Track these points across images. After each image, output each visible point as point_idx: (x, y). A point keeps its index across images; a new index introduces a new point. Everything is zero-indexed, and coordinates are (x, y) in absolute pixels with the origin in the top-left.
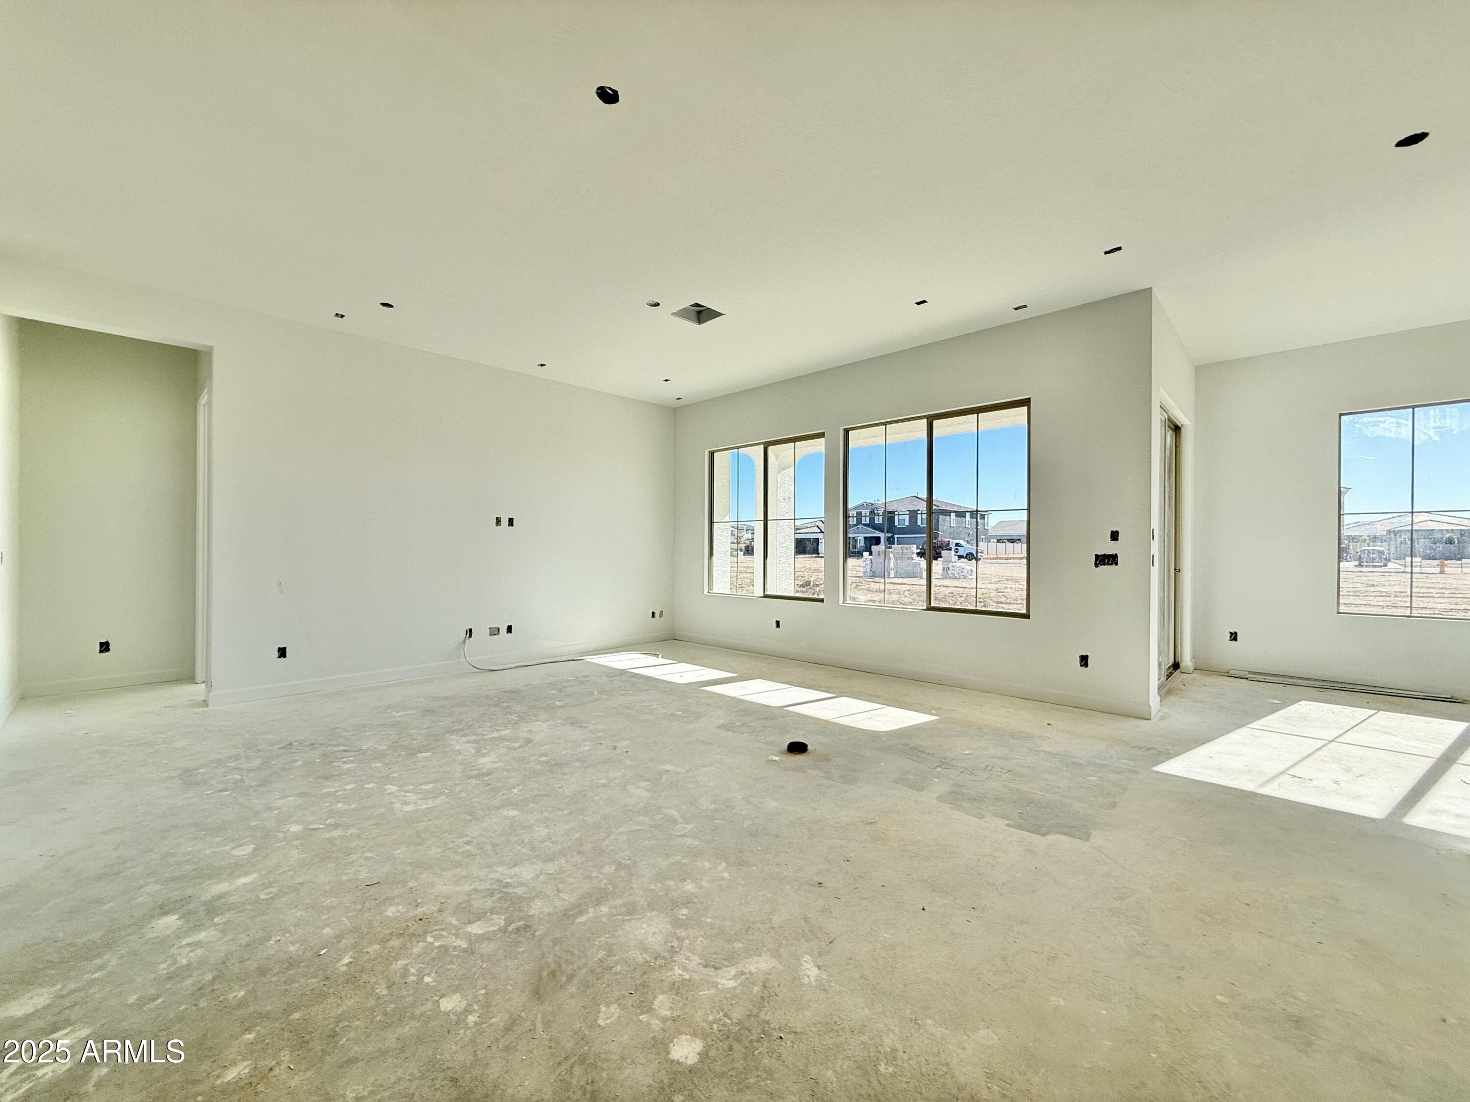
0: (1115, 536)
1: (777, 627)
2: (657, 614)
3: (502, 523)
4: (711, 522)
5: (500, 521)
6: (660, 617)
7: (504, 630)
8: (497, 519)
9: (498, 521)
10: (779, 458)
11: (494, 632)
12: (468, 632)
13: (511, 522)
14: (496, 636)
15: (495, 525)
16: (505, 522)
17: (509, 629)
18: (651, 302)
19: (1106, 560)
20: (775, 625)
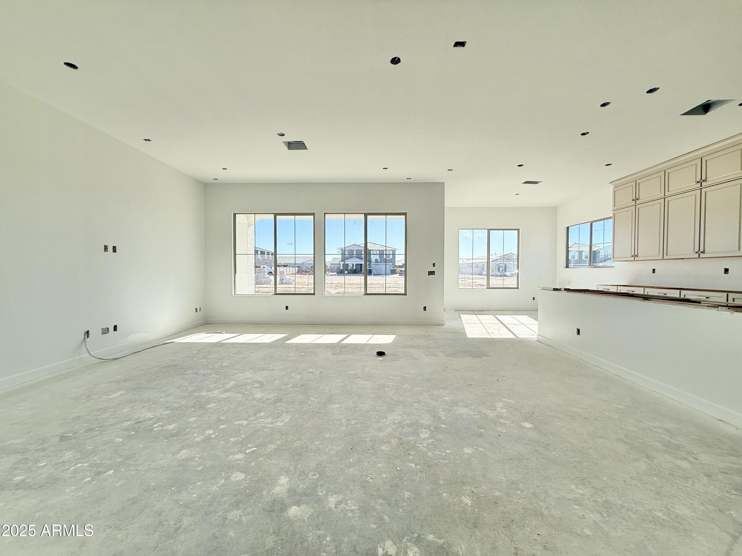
0: (434, 265)
1: (286, 309)
2: (198, 310)
3: (108, 249)
4: (235, 254)
5: (107, 248)
6: (200, 311)
7: (112, 329)
8: (105, 246)
9: (106, 248)
10: (249, 220)
11: (105, 331)
12: (86, 333)
13: (114, 249)
14: (106, 334)
15: (104, 251)
16: (110, 249)
17: (115, 328)
18: (280, 133)
19: (431, 273)
20: (285, 308)
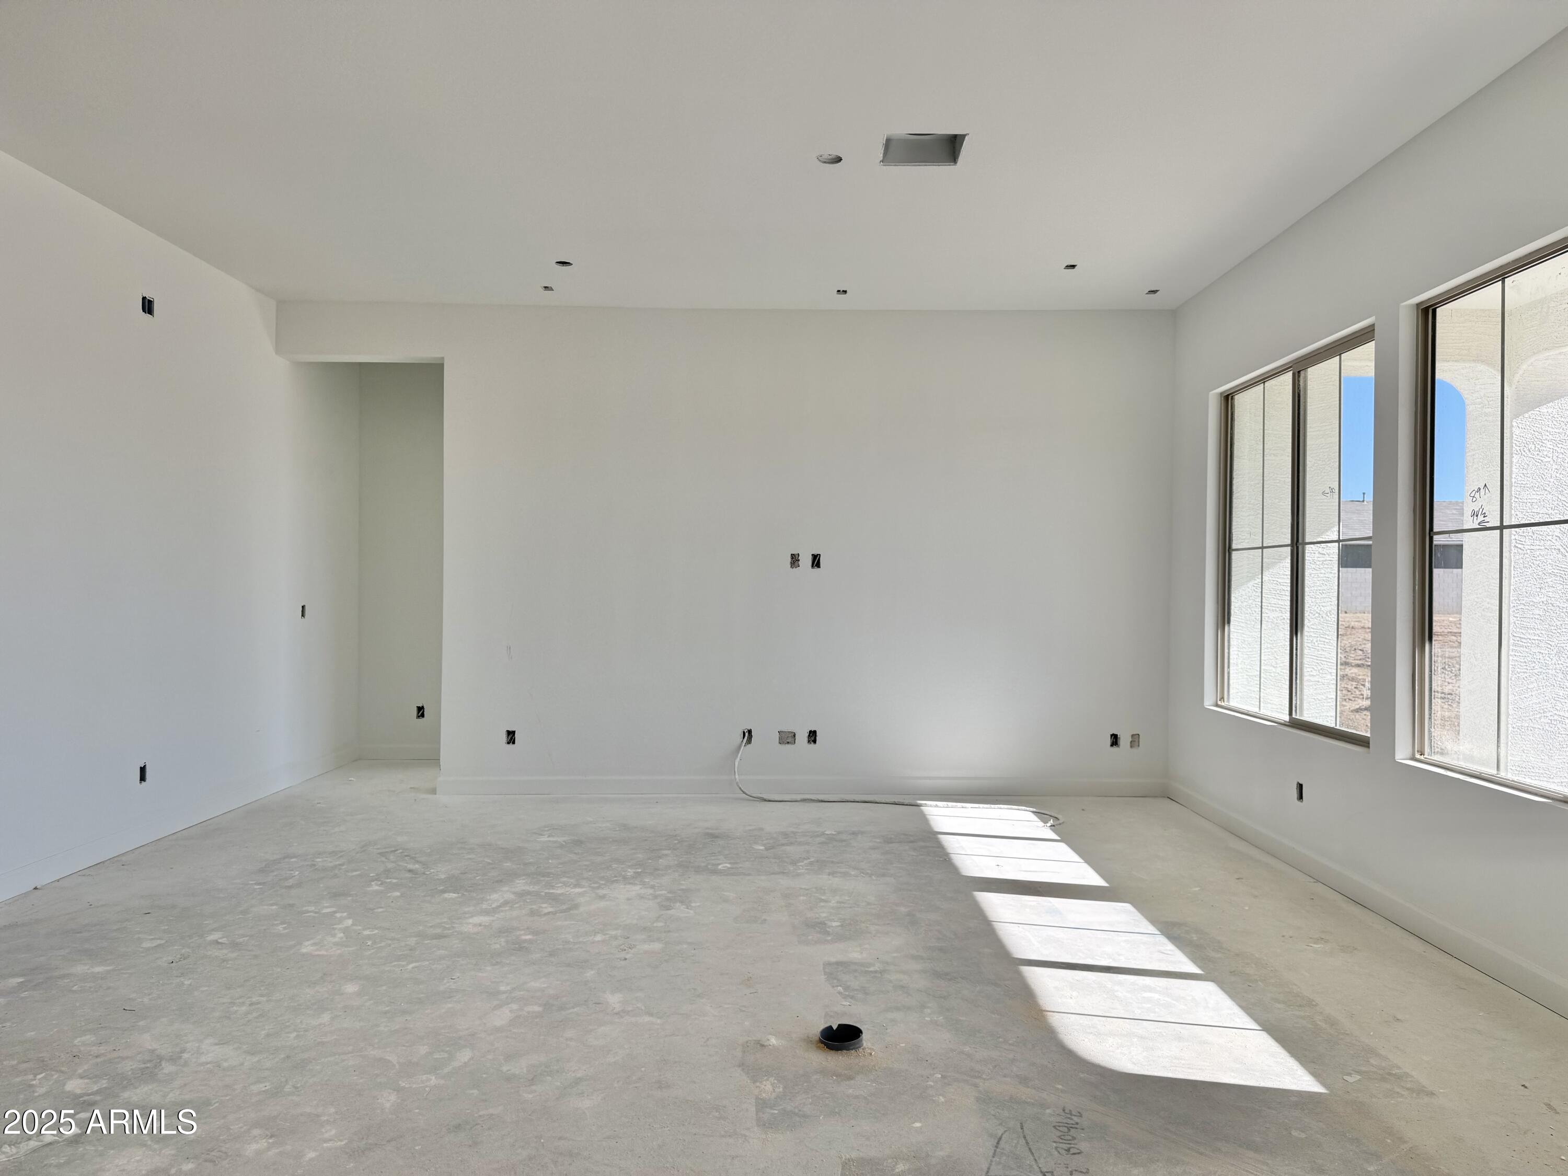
2: (1124, 740)
3: (799, 562)
4: (1227, 551)
7: (802, 737)
8: (793, 556)
9: (795, 560)
11: (787, 738)
12: (747, 734)
13: (816, 561)
14: (789, 745)
16: (806, 561)
17: (812, 736)
18: (826, 157)
